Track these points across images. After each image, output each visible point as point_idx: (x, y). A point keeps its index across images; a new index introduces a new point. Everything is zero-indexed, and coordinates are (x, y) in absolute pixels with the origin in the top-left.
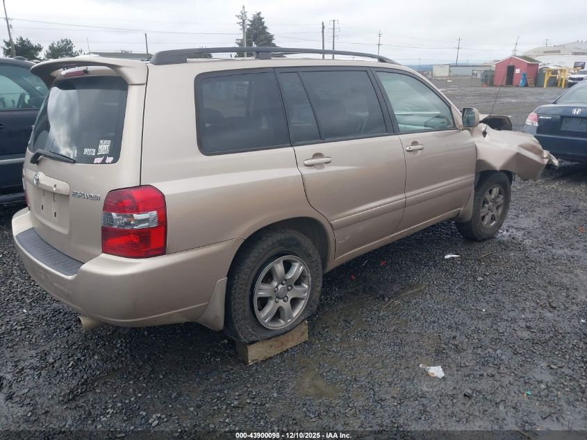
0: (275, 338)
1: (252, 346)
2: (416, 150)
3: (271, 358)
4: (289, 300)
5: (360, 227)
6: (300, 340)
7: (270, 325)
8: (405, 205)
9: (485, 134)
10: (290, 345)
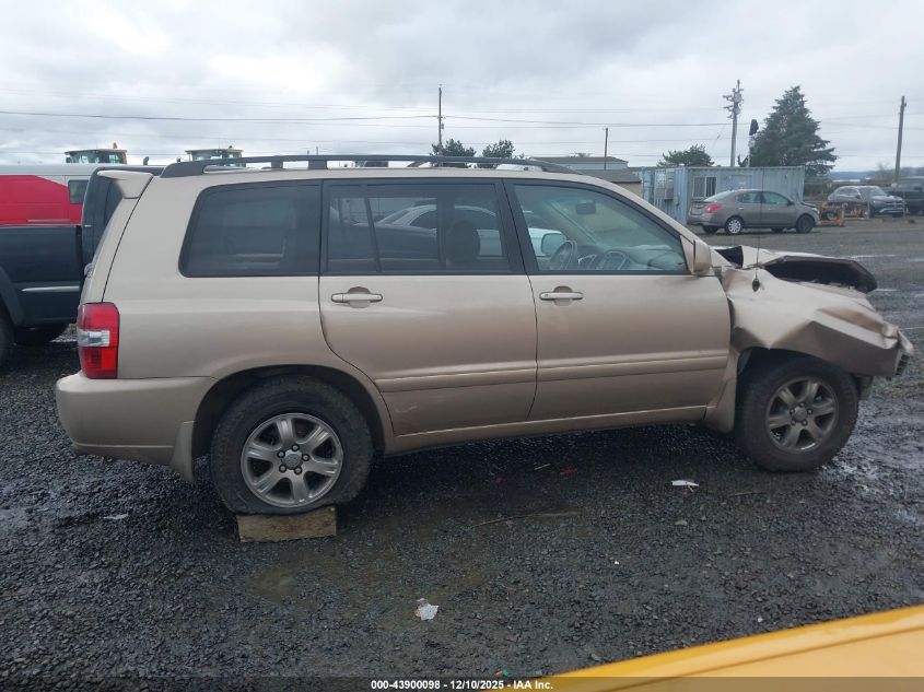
0: (281, 518)
1: (243, 518)
2: (567, 300)
3: (272, 542)
4: (303, 473)
5: (439, 397)
6: (321, 531)
7: (267, 497)
8: (536, 378)
9: (756, 285)
10: (303, 534)
